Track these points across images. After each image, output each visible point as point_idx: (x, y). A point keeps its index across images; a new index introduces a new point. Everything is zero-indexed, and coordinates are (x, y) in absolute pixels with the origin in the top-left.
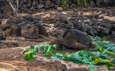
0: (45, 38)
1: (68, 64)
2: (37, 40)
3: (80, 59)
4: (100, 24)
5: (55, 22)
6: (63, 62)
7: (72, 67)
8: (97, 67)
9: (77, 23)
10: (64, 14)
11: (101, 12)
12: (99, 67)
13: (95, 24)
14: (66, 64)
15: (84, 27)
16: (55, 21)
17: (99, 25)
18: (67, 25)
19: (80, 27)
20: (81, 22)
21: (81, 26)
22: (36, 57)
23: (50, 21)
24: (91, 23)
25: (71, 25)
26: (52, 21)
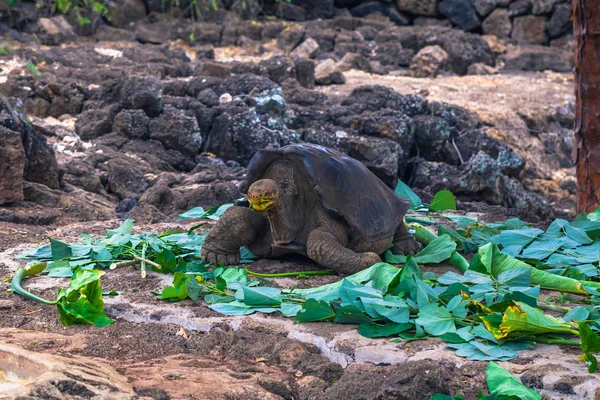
0: (57, 200)
1: (332, 343)
2: (21, 213)
3: (400, 310)
4: (345, 120)
5: (80, 109)
6: (299, 333)
7: (359, 362)
8: (511, 354)
9: (219, 112)
10: (109, 60)
11: (311, 44)
12: (525, 354)
13: (311, 117)
14: (319, 341)
15: (259, 134)
16: (78, 98)
17: (334, 120)
18: (159, 120)
19: (236, 137)
20: (238, 104)
21: (242, 132)
22: (120, 308)
23: (44, 103)
24: (291, 113)
25: (188, 125)
26: (55, 99)
